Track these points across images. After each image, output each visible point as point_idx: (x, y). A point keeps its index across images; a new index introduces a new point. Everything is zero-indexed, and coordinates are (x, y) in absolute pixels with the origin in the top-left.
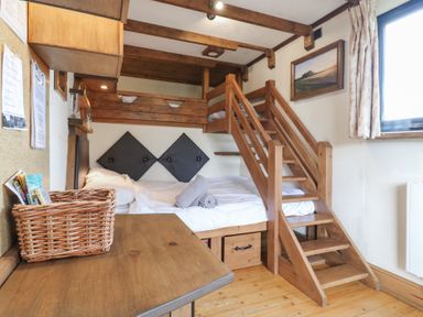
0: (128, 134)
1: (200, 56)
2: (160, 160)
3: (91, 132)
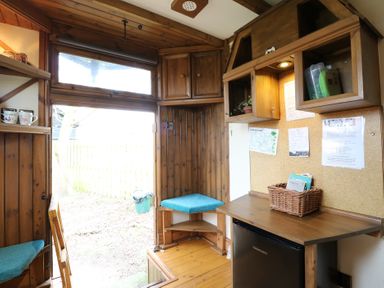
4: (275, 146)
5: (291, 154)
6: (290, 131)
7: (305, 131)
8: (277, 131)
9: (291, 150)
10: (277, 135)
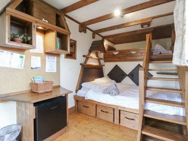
0: (117, 65)
1: (141, 28)
2: (128, 75)
3: (104, 65)
4: (23, 64)
5: (32, 68)
6: (32, 57)
7: (39, 58)
8: (24, 56)
9: (32, 67)
10: (24, 58)
